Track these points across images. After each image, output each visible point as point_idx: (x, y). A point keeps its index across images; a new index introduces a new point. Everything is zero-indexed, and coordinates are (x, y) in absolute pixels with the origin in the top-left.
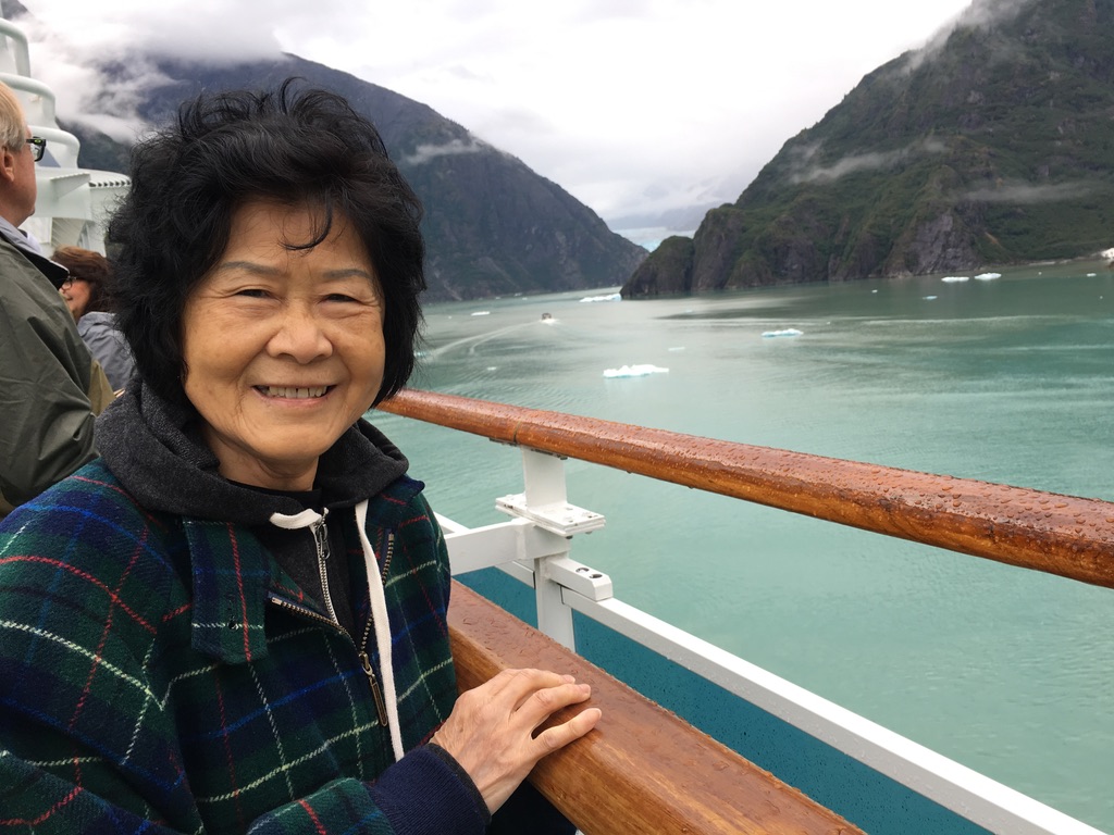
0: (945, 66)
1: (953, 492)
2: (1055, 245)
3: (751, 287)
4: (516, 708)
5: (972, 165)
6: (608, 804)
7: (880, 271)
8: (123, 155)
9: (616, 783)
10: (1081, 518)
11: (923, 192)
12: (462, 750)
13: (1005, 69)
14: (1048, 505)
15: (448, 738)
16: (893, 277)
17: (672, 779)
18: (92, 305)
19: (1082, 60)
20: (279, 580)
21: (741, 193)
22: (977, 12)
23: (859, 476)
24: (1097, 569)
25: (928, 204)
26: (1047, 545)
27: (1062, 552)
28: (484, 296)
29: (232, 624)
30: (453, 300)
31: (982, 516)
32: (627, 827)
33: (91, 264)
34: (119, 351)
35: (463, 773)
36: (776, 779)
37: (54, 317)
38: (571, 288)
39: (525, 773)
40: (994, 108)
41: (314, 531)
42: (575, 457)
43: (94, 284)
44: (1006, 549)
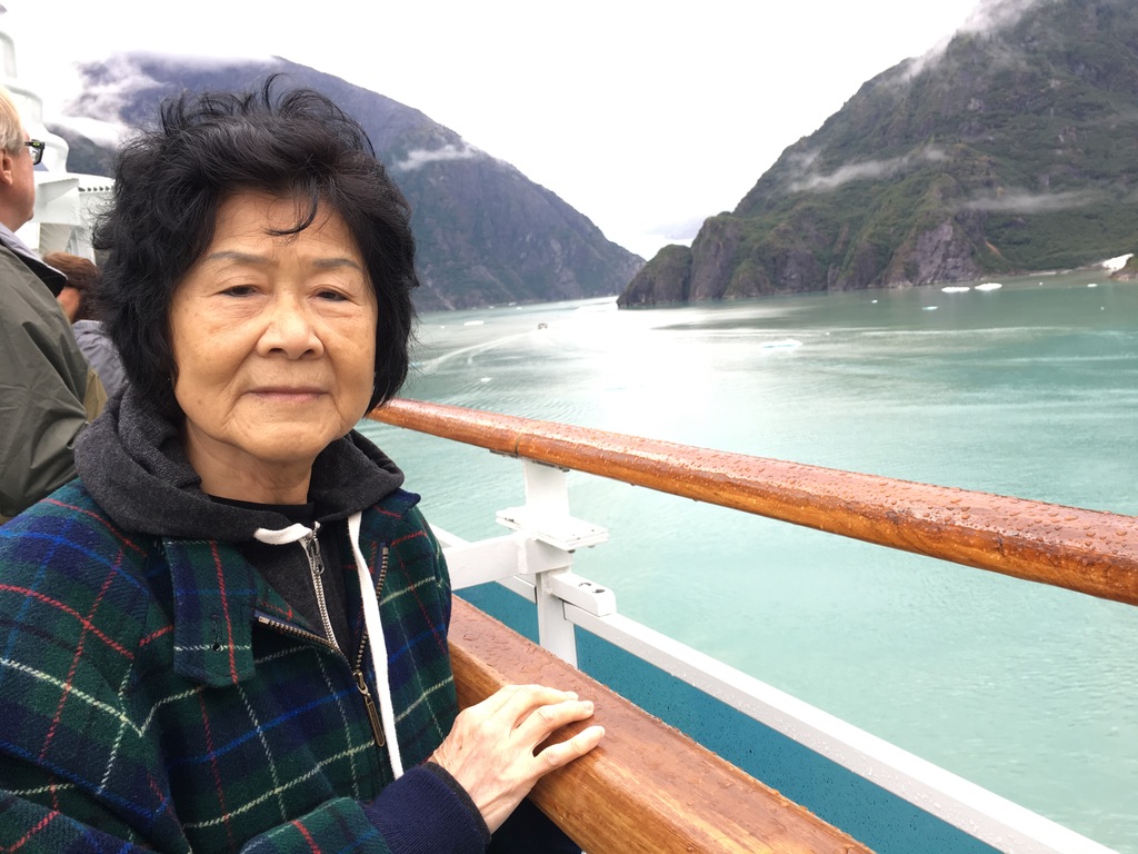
0: (945, 72)
1: (962, 504)
2: (1056, 255)
3: (749, 296)
4: (517, 724)
5: (972, 174)
6: (612, 824)
7: (879, 282)
8: (105, 160)
9: (619, 801)
10: (1091, 531)
11: (923, 201)
12: (461, 768)
13: (1005, 77)
14: (1058, 518)
15: (447, 757)
16: (893, 287)
17: (677, 797)
18: (81, 313)
19: (1082, 67)
20: (266, 597)
21: (739, 201)
22: (978, 18)
23: (867, 488)
24: (1107, 583)
25: (928, 213)
26: (1056, 558)
27: (1072, 565)
28: (478, 305)
29: (217, 646)
30: (446, 309)
31: (991, 529)
32: (631, 846)
33: (81, 271)
34: (109, 360)
35: (461, 791)
36: (783, 798)
37: (50, 323)
38: (566, 297)
39: (525, 791)
40: (995, 116)
41: (304, 545)
42: (577, 469)
43: (84, 292)
44: (1015, 562)
